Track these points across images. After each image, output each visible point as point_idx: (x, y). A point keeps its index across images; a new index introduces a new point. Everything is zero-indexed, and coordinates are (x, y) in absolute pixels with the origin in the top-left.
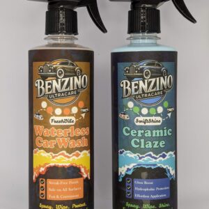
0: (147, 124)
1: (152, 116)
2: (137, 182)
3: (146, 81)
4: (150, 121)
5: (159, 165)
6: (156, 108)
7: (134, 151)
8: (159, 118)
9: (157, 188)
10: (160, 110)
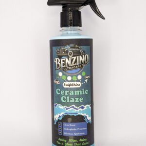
0: (71, 87)
1: (74, 81)
2: (65, 124)
3: (70, 58)
4: (73, 85)
5: (79, 114)
6: (77, 76)
7: (63, 104)
8: (79, 83)
9: (78, 129)
10: (80, 77)
